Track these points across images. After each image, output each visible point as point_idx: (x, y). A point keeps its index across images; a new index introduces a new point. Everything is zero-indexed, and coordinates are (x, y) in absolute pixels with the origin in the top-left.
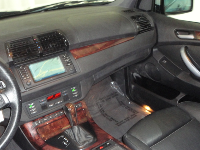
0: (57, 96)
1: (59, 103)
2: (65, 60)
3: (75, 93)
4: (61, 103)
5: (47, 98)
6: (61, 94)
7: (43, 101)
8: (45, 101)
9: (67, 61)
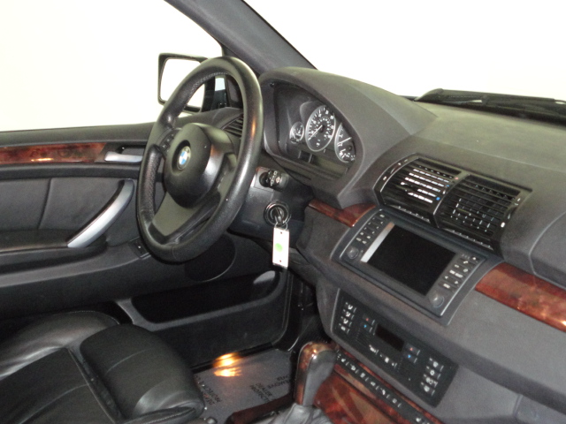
1: (387, 360)
2: (455, 269)
3: (428, 380)
4: (389, 365)
6: (403, 347)
9: (454, 275)
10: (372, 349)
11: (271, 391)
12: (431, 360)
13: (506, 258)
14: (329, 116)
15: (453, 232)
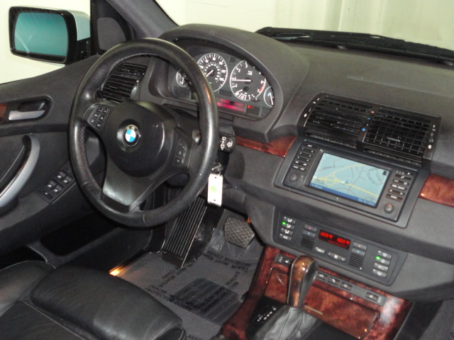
0: (342, 244)
1: (336, 257)
2: (396, 183)
3: (380, 267)
4: (339, 260)
5: (321, 231)
6: (351, 246)
7: (311, 231)
8: (314, 232)
9: (397, 188)
10: (319, 250)
11: (164, 288)
12: (379, 252)
13: (433, 171)
14: (217, 61)
15: (374, 153)
